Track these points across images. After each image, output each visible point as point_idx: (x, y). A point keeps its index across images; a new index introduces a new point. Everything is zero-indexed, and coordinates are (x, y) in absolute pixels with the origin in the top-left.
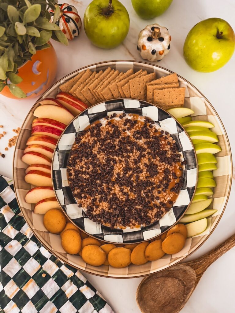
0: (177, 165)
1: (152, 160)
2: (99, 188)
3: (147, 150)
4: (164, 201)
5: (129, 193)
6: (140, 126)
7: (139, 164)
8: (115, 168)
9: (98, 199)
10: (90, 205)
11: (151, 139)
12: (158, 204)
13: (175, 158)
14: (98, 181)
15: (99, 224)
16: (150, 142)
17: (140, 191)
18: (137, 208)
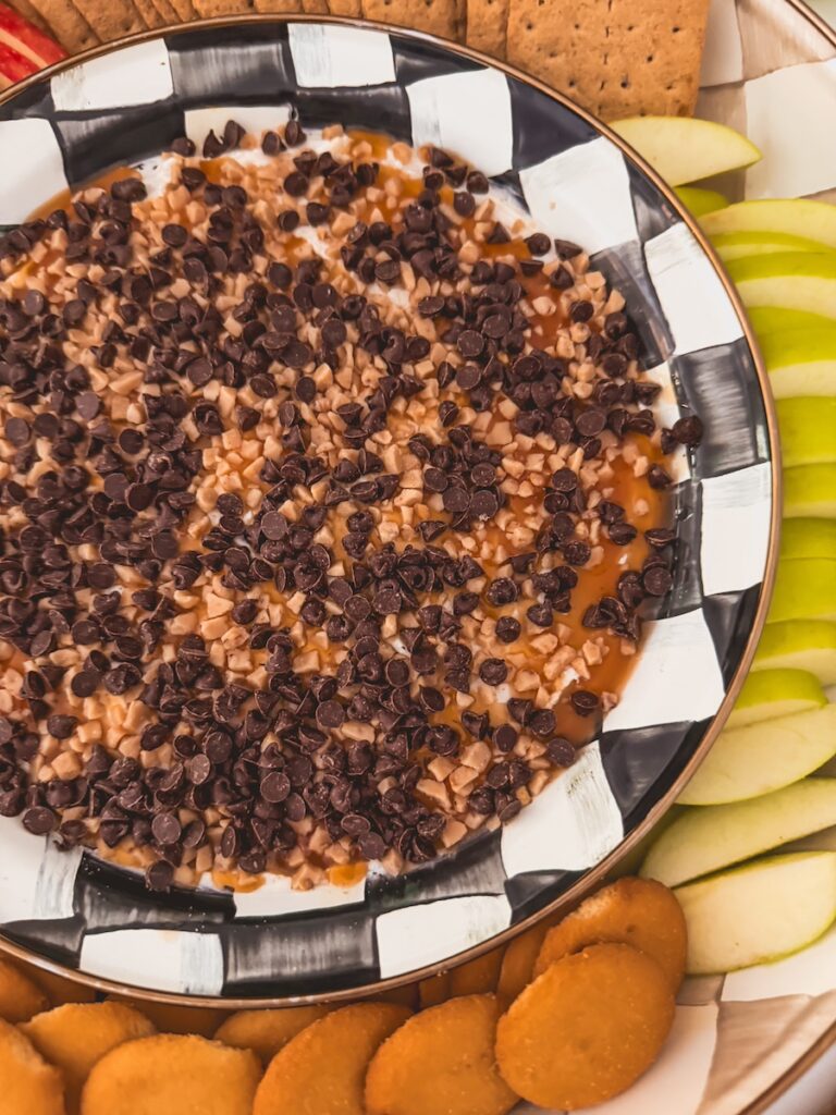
0: (630, 451)
1: (469, 416)
2: (86, 597)
3: (437, 348)
4: (542, 693)
5: (297, 631)
6: (391, 203)
7: (377, 436)
8: (206, 462)
9: (71, 674)
10: (15, 716)
11: (462, 286)
12: (500, 717)
13: (621, 406)
14: (86, 552)
15: (64, 847)
16: (459, 303)
17: (377, 619)
18: (349, 740)
